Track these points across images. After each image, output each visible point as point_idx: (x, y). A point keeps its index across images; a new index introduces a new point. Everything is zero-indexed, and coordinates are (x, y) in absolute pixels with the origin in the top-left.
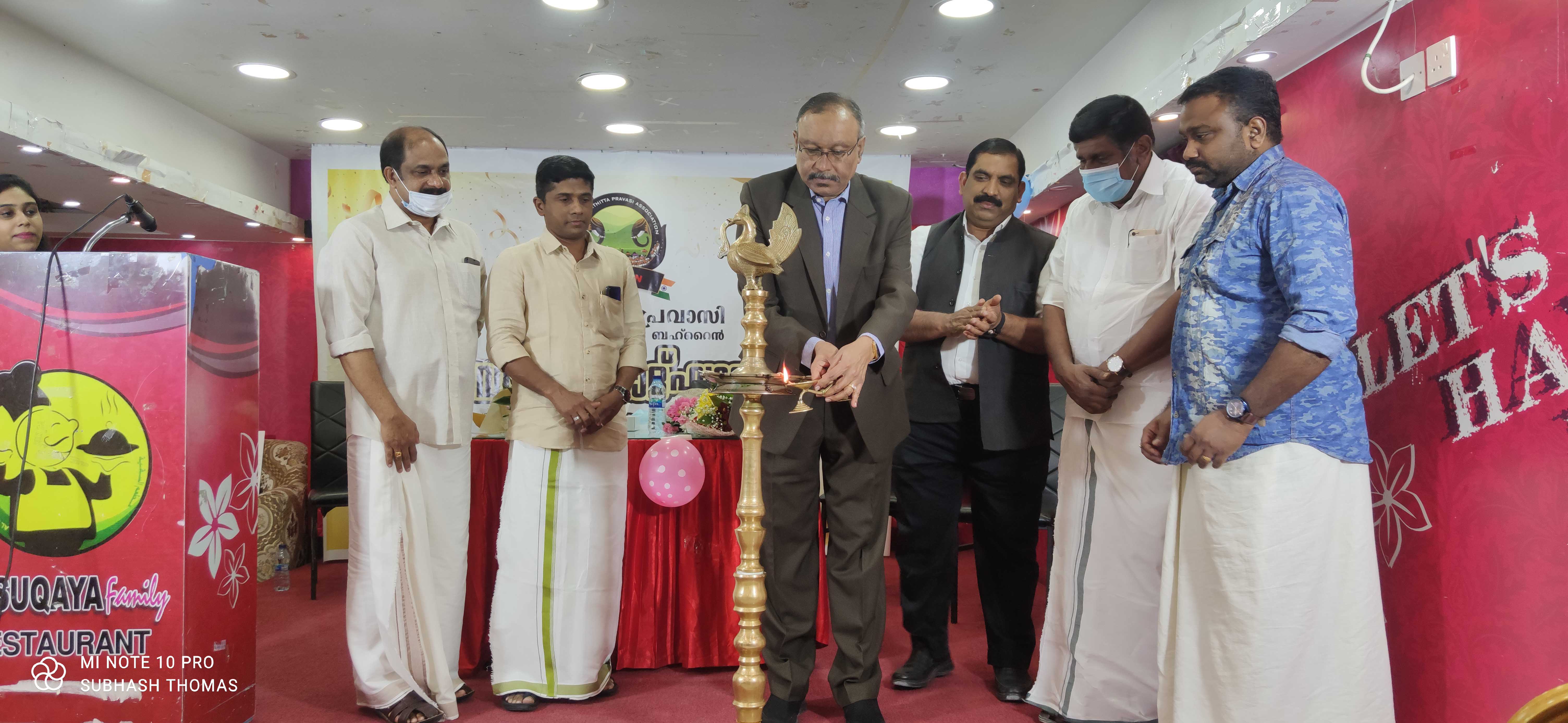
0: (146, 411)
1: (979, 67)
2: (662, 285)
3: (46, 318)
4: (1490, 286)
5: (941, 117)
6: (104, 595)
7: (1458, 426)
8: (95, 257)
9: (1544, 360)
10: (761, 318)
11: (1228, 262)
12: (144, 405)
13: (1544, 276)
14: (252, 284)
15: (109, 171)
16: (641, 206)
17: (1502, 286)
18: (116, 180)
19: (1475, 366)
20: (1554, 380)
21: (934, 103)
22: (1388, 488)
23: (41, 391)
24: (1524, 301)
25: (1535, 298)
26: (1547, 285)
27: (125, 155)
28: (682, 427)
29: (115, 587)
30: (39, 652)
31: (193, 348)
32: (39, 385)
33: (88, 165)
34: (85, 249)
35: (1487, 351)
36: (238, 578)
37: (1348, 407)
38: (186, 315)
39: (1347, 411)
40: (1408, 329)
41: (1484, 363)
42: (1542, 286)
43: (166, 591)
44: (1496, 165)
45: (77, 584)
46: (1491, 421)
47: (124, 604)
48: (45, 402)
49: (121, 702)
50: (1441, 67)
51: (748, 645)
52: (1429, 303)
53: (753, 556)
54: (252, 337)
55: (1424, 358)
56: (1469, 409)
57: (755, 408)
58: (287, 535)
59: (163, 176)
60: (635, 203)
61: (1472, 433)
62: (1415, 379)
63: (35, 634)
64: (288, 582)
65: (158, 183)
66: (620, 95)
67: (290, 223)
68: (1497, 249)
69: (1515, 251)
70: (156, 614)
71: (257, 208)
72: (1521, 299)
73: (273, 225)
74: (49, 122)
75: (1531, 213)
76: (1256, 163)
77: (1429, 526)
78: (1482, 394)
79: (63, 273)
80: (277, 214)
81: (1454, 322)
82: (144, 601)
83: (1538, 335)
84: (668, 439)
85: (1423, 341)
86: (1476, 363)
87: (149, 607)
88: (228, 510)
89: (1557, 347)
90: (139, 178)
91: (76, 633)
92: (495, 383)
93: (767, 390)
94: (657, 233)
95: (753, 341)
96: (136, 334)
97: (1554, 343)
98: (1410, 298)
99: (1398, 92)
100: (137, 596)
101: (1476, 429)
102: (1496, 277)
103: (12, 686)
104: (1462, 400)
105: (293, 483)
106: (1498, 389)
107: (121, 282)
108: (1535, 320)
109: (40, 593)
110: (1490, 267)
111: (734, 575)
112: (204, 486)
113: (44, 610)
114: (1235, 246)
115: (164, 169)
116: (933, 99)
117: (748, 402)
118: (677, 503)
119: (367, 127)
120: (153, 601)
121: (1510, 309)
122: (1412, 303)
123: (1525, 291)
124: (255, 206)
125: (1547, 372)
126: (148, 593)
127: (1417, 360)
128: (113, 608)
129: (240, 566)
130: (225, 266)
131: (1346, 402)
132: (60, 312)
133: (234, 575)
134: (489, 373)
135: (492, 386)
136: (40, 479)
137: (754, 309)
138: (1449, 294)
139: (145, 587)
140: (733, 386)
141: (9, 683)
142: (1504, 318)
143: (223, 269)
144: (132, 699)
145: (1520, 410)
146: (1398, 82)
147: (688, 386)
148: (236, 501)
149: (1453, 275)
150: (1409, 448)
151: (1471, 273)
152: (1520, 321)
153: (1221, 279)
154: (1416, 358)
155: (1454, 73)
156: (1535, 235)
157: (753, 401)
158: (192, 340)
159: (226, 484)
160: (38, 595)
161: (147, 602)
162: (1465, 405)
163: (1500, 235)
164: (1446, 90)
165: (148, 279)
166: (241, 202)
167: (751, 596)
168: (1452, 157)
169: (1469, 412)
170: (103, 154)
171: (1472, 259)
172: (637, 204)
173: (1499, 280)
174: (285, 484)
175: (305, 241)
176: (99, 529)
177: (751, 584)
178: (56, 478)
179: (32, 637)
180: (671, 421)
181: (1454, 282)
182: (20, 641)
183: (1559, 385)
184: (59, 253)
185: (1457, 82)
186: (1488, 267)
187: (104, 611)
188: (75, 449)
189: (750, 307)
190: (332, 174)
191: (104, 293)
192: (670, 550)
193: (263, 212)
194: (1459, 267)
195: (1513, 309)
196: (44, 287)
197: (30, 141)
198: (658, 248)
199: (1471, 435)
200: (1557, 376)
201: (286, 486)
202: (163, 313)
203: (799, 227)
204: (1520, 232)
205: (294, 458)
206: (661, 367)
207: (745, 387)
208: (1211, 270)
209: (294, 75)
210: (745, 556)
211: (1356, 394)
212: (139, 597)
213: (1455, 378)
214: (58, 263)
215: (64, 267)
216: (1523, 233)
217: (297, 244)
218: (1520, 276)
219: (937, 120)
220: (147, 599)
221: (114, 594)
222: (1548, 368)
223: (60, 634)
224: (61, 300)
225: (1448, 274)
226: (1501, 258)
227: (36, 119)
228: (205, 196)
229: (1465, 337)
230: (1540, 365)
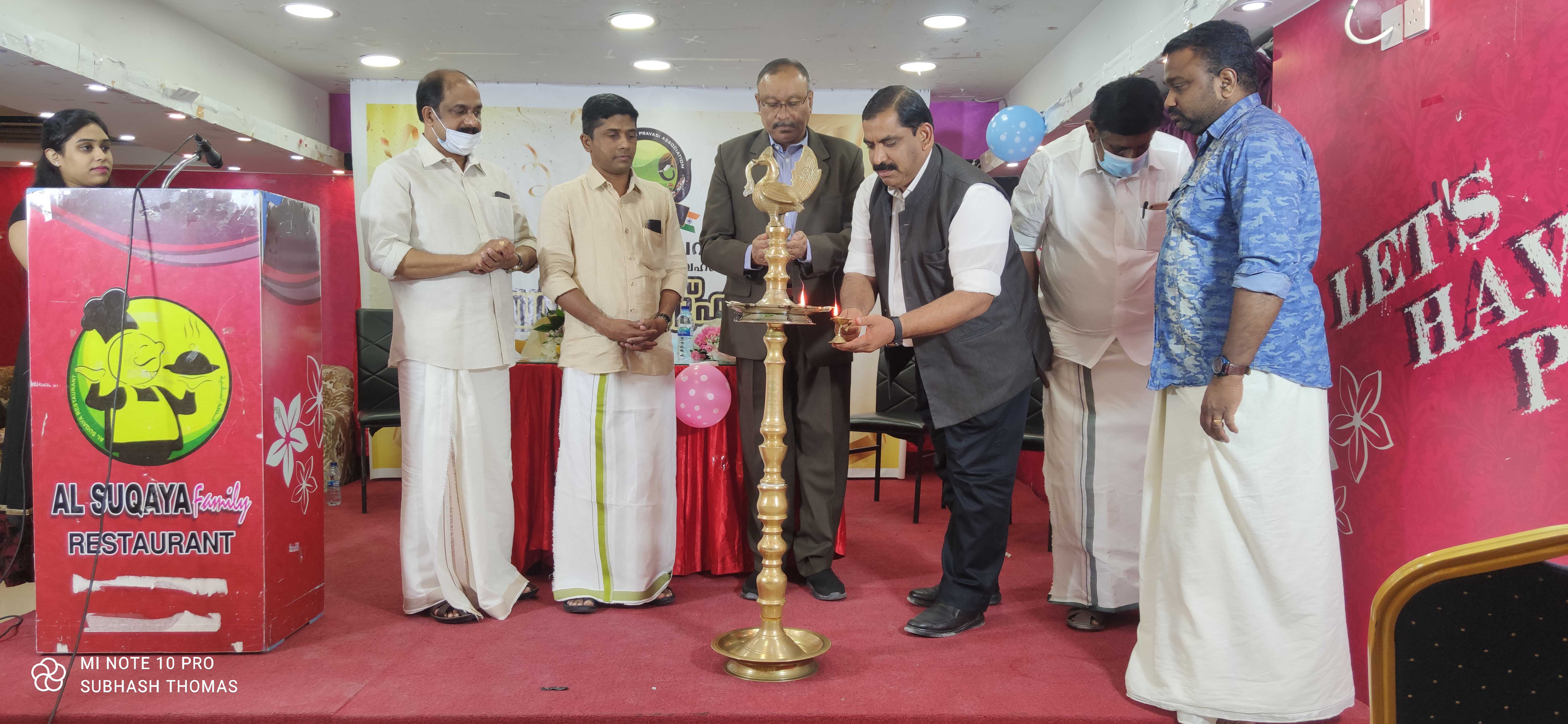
0: (226, 334)
1: (996, 6)
2: (687, 218)
3: (133, 250)
4: (1451, 225)
5: (959, 53)
6: (191, 500)
7: (1419, 354)
8: (176, 193)
9: (1493, 294)
10: (783, 253)
11: (1198, 205)
12: (224, 330)
13: (1496, 217)
14: (313, 218)
15: (167, 108)
16: (667, 140)
17: (1461, 226)
18: (173, 116)
19: (1435, 299)
20: (1501, 312)
21: (952, 40)
22: (1358, 411)
23: (130, 317)
24: (1479, 240)
25: (1487, 237)
26: (1498, 226)
27: (181, 93)
28: (709, 354)
29: (201, 493)
30: (135, 552)
31: (265, 277)
32: (128, 311)
33: (148, 102)
34: (163, 185)
35: (1445, 285)
36: (308, 487)
37: (1308, 337)
38: (259, 247)
39: (1306, 340)
40: (1380, 265)
41: (1443, 296)
42: (1494, 226)
43: (247, 497)
44: (1460, 114)
45: (167, 490)
46: (1446, 350)
47: (210, 509)
48: (133, 326)
49: (209, 595)
50: (1416, 20)
51: (771, 549)
52: (1398, 240)
53: (775, 470)
54: (314, 266)
55: (1392, 291)
56: (1429, 338)
57: (778, 336)
58: (335, 454)
59: (216, 112)
60: (661, 137)
61: (1430, 360)
62: (1384, 310)
63: (130, 535)
64: (339, 497)
65: (211, 118)
66: (648, 33)
67: (331, 156)
68: (1458, 192)
69: (1473, 194)
70: (239, 517)
71: (301, 141)
72: (1476, 238)
73: (316, 159)
74: (113, 62)
75: (1487, 159)
76: (1229, 113)
77: (1391, 444)
78: (1440, 324)
79: (146, 207)
80: (318, 147)
81: (1419, 259)
82: (228, 506)
83: (1489, 272)
84: (697, 366)
85: (1392, 275)
86: (1436, 297)
87: (232, 512)
88: (298, 426)
89: (1504, 282)
90: (194, 115)
91: (167, 534)
92: (529, 312)
93: (788, 319)
94: (682, 167)
95: (776, 274)
96: (214, 265)
97: (1501, 278)
98: (1383, 236)
99: (1379, 42)
100: (221, 501)
101: (1434, 356)
102: (1456, 218)
103: (111, 581)
104: (1423, 330)
105: (340, 405)
106: (1454, 320)
107: (199, 216)
108: (1487, 257)
109: (134, 498)
110: (1451, 208)
111: (759, 487)
112: (278, 403)
113: (138, 514)
114: (1204, 191)
115: (216, 105)
116: (952, 37)
117: (771, 330)
118: (705, 424)
119: (404, 63)
120: (236, 506)
121: (1467, 247)
122: (1384, 240)
123: (1480, 231)
124: (299, 140)
125: (1495, 304)
126: (231, 498)
127: (1386, 293)
128: (200, 512)
129: (309, 477)
130: (290, 202)
131: (1306, 332)
132: (144, 244)
133: (305, 485)
134: (523, 302)
135: (526, 315)
136: (131, 396)
137: (777, 245)
138: (1416, 232)
139: (228, 493)
140: (757, 316)
141: (108, 579)
142: (1461, 255)
143: (289, 204)
144: (219, 593)
145: (1471, 339)
146: (1379, 33)
147: (713, 316)
148: (305, 417)
149: (1420, 215)
150: (1377, 374)
151: (1435, 214)
152: (1475, 259)
153: (1193, 221)
154: (1385, 291)
155: (1427, 27)
156: (1490, 179)
157: (776, 330)
158: (264, 269)
159: (296, 402)
160: (133, 499)
161: (230, 507)
162: (1425, 335)
163: (1461, 178)
164: (1420, 42)
165: (224, 213)
166: (286, 136)
167: (773, 505)
168: (1423, 106)
169: (1428, 340)
170: (161, 91)
171: (1436, 201)
172: (663, 138)
173: (1458, 220)
174: (332, 406)
175: (345, 174)
176: (185, 441)
177: (773, 495)
178: (145, 395)
179: (128, 538)
180: (698, 349)
181: (1420, 222)
182: (117, 541)
183: (1504, 317)
184: (142, 190)
185: (1430, 35)
186: (1449, 209)
187: (192, 515)
188: (162, 369)
189: (773, 243)
190: (370, 108)
191: (184, 226)
192: (698, 467)
193: (306, 145)
194: (1425, 208)
195: (1469, 247)
196: (130, 220)
197: (96, 80)
198: (683, 182)
199: (1429, 362)
200: (1503, 308)
201: (333, 408)
202: (238, 246)
203: (819, 168)
204: (1478, 177)
205: (340, 382)
206: (687, 298)
207: (769, 317)
208: (1183, 212)
209: (337, 14)
210: (768, 470)
211: (1317, 325)
212: (223, 503)
213: (1418, 310)
214: (142, 199)
215: (148, 202)
216: (1480, 178)
217: (338, 177)
218: (1476, 217)
219: (955, 57)
220: (231, 504)
221: (200, 499)
222: (1496, 301)
223: (153, 535)
224: (145, 233)
225: (1416, 214)
226: (1460, 200)
227: (101, 60)
228: (253, 131)
229: (1427, 273)
230: (1489, 298)
